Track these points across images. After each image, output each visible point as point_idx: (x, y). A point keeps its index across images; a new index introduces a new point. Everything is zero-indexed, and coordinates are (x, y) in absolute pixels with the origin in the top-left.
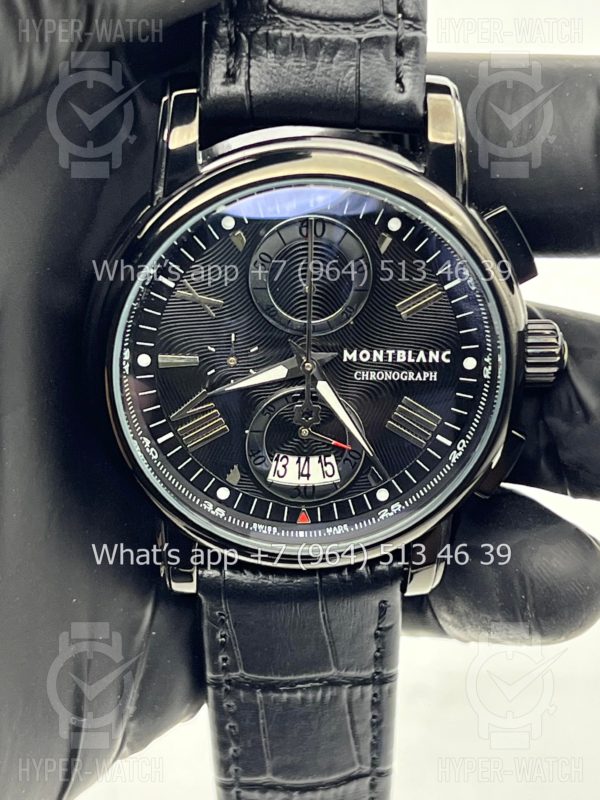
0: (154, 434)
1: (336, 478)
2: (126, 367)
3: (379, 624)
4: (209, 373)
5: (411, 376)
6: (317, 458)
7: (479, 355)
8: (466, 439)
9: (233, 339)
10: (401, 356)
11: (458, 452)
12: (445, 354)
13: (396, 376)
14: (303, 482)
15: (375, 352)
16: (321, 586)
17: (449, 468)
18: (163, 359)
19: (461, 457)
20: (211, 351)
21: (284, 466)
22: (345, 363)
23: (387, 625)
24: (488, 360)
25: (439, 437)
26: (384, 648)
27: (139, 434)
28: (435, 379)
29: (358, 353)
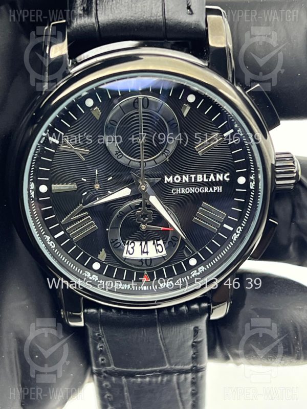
0: (53, 233)
1: (164, 253)
2: (32, 194)
3: (194, 339)
4: (83, 194)
5: (206, 190)
6: (152, 242)
7: (247, 175)
8: (242, 226)
9: (97, 173)
10: (200, 178)
11: (237, 234)
13: (197, 190)
14: (144, 256)
15: (184, 176)
16: (158, 319)
17: (232, 244)
18: (56, 187)
19: (238, 237)
20: (83, 181)
21: (132, 248)
22: (166, 184)
23: (199, 340)
24: (252, 178)
25: (225, 226)
26: (197, 353)
27: (43, 233)
28: (221, 191)
29: (173, 177)
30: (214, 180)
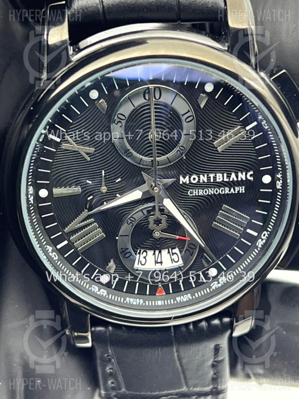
0: (55, 242)
1: (181, 263)
2: (31, 199)
3: (215, 358)
4: (89, 199)
5: (227, 191)
6: (167, 251)
7: (272, 173)
8: (267, 231)
9: (103, 175)
10: (220, 177)
11: (262, 240)
12: (249, 174)
13: (217, 192)
14: (158, 267)
15: (201, 176)
16: (175, 336)
17: (257, 252)
18: (57, 191)
19: (265, 244)
20: (89, 183)
21: (145, 258)
22: (181, 185)
23: (220, 359)
24: (279, 176)
25: (249, 231)
26: (218, 373)
27: (44, 244)
28: (244, 192)
29: (190, 177)
30: (235, 179)
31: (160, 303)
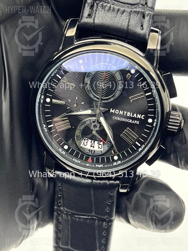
0: (48, 124)
1: (102, 149)
2: (42, 101)
4: (68, 108)
5: (131, 121)
6: (97, 142)
7: (153, 118)
8: (145, 145)
10: (129, 114)
11: (141, 148)
12: (142, 116)
13: (126, 120)
14: (92, 148)
17: (138, 153)
18: (54, 101)
19: (142, 150)
20: (69, 101)
21: (87, 142)
22: (110, 113)
25: (137, 143)
27: (43, 123)
28: (138, 124)
29: (115, 110)
30: (136, 117)
31: (88, 165)
